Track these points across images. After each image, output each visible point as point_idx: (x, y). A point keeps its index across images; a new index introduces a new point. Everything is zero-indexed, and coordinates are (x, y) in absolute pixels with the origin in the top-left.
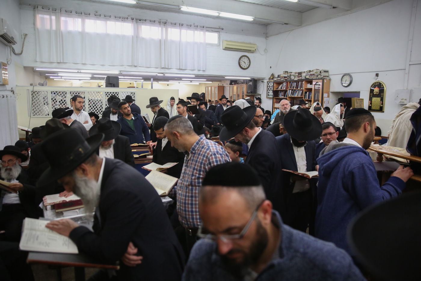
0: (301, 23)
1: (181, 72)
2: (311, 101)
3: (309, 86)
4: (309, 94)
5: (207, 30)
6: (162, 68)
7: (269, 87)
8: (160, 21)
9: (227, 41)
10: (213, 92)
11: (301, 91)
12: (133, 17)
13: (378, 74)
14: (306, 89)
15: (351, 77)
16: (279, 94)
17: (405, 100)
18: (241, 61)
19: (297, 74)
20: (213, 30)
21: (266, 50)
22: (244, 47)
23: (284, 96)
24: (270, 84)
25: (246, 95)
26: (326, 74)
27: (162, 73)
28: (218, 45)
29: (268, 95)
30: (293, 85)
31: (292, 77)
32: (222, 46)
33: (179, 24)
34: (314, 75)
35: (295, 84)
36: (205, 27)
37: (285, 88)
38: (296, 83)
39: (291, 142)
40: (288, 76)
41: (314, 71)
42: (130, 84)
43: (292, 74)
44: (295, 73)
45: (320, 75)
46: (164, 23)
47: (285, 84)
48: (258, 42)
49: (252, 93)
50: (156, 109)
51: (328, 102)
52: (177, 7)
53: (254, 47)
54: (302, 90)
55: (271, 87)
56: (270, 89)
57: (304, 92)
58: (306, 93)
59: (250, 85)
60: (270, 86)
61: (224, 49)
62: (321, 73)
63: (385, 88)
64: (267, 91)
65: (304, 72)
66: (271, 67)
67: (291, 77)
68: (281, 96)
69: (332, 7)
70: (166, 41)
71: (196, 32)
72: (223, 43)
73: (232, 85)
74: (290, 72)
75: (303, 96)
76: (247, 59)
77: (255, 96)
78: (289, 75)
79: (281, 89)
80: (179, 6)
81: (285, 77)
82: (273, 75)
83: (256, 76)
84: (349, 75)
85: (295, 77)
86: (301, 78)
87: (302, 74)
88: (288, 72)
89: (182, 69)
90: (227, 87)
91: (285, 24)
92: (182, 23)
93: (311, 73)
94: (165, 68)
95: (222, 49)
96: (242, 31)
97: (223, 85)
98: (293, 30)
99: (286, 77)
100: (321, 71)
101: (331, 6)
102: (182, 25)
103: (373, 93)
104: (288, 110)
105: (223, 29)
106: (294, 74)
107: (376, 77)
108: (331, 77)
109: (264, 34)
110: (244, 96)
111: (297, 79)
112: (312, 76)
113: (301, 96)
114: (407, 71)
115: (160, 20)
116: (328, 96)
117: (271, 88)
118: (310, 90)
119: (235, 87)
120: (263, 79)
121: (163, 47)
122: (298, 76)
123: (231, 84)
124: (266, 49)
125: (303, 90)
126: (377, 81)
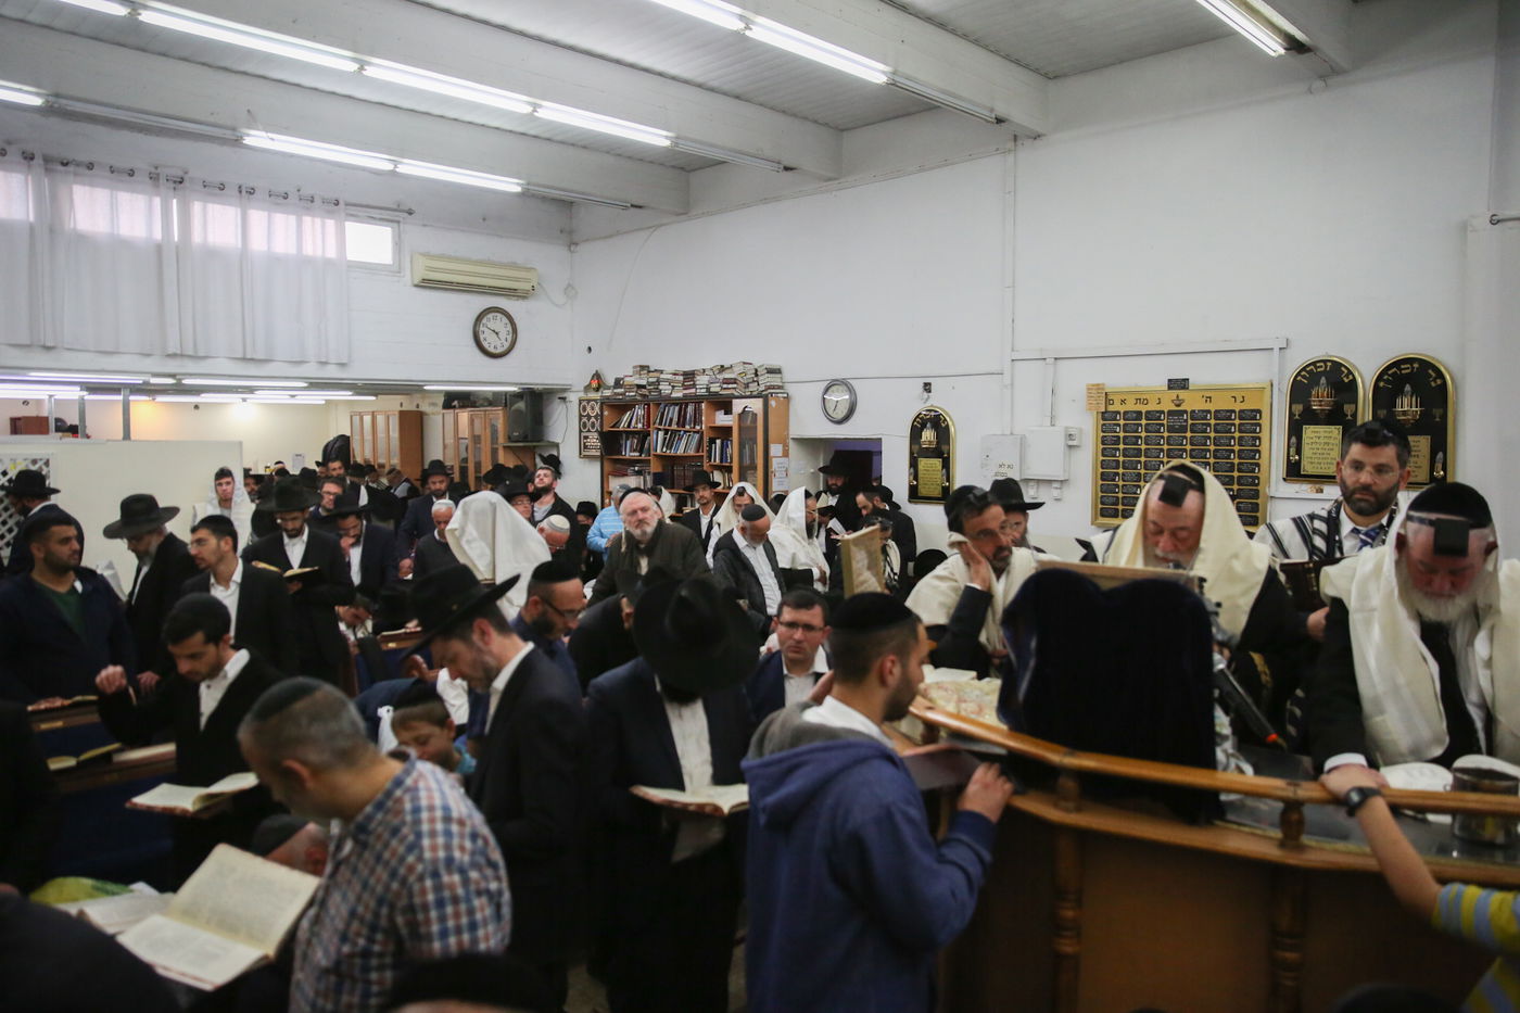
0: (684, 208)
1: (252, 370)
2: (729, 470)
3: (722, 419)
4: (722, 443)
5: (352, 215)
6: (169, 356)
7: (585, 419)
8: (153, 170)
9: (427, 255)
10: (381, 434)
11: (697, 436)
12: (30, 148)
13: (930, 384)
14: (711, 427)
15: (851, 390)
16: (621, 446)
17: (1009, 466)
18: (482, 328)
19: (681, 378)
20: (376, 213)
21: (570, 289)
22: (494, 277)
23: (641, 452)
24: (588, 409)
25: (505, 447)
26: (774, 380)
27: (173, 376)
28: (395, 270)
29: (586, 447)
30: (670, 416)
31: (665, 389)
32: (408, 273)
33: (237, 188)
34: (734, 381)
35: (674, 412)
36: (341, 202)
37: (640, 426)
38: (677, 408)
39: (658, 688)
40: (650, 384)
41: (735, 369)
42: (26, 402)
43: (662, 376)
44: (675, 374)
45: (754, 381)
46: (175, 182)
47: (640, 411)
48: (543, 259)
49: (525, 439)
50: (149, 544)
51: (786, 471)
52: (229, 132)
53: (527, 280)
54: (697, 432)
55: (593, 419)
56: (589, 425)
57: (706, 439)
58: (712, 441)
59: (519, 411)
60: (589, 417)
61: (416, 286)
62: (756, 375)
63: (952, 429)
64: (581, 431)
65: (704, 370)
66: (590, 349)
67: (660, 387)
68: (630, 451)
69: (782, 167)
70: (183, 249)
71: (307, 220)
72: (411, 262)
73: (452, 411)
74: (656, 371)
75: (705, 454)
76: (505, 320)
77: (538, 451)
78: (654, 380)
79: (629, 426)
80: (234, 129)
81: (640, 387)
82: (597, 376)
83: (539, 378)
84: (843, 383)
85: (673, 387)
86: (693, 390)
87: (698, 378)
88: (648, 367)
89: (252, 359)
90: (433, 414)
91: (632, 206)
92: (251, 185)
93: (727, 375)
94: (182, 356)
95: (409, 283)
96: (484, 219)
97: (418, 406)
98: (662, 225)
99: (643, 387)
100: (756, 370)
101: (779, 163)
102: (251, 192)
103: (920, 445)
104: (650, 529)
105: (410, 213)
106: (669, 376)
107: (926, 394)
108: (791, 389)
109: (561, 231)
110: (497, 449)
111: (680, 395)
112: (730, 386)
113: (698, 451)
114: (1007, 379)
115: (156, 168)
116: (786, 454)
117: (593, 423)
118: (725, 432)
119: (464, 416)
120: (565, 390)
121: (170, 273)
122: (683, 385)
123: (448, 405)
124: (569, 285)
125: (700, 433)
126: (928, 405)
